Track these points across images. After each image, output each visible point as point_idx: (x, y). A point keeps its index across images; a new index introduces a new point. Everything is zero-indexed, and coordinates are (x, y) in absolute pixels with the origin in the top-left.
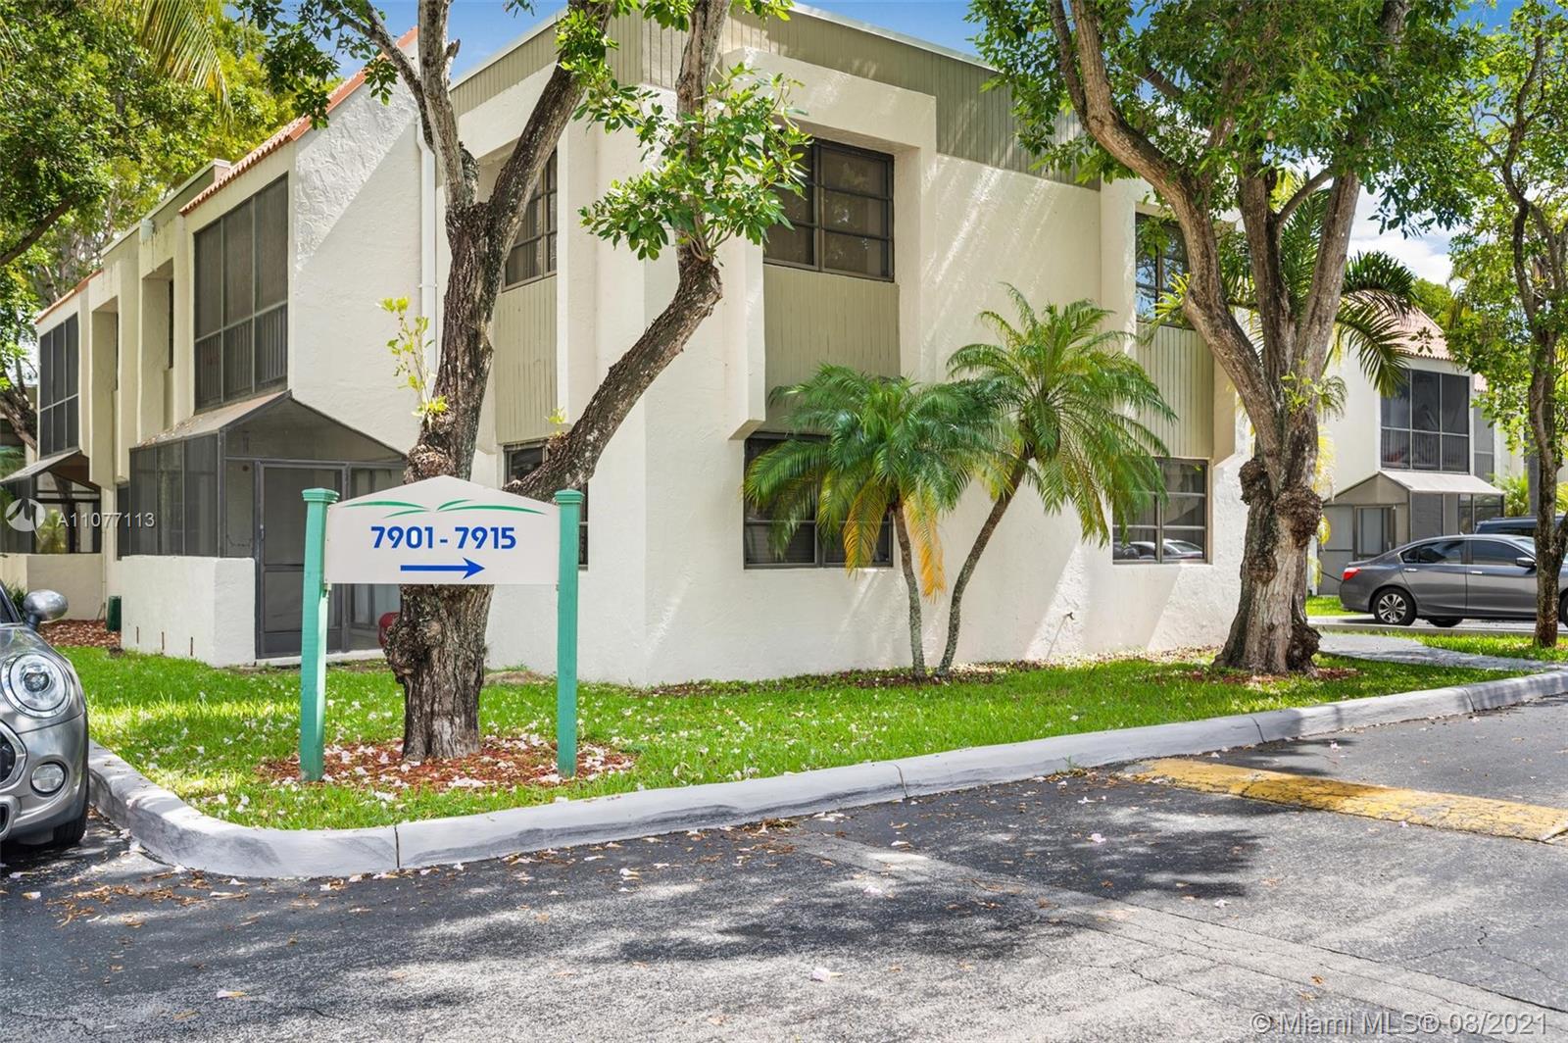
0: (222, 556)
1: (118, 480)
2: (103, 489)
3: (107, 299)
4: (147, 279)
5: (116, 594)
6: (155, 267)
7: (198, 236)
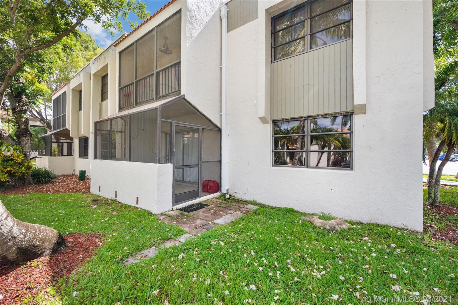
0: (159, 163)
1: (80, 136)
2: (74, 139)
3: (78, 84)
4: (94, 75)
5: (83, 169)
6: (99, 69)
7: (120, 53)
